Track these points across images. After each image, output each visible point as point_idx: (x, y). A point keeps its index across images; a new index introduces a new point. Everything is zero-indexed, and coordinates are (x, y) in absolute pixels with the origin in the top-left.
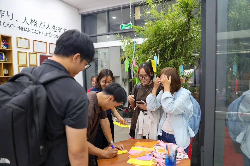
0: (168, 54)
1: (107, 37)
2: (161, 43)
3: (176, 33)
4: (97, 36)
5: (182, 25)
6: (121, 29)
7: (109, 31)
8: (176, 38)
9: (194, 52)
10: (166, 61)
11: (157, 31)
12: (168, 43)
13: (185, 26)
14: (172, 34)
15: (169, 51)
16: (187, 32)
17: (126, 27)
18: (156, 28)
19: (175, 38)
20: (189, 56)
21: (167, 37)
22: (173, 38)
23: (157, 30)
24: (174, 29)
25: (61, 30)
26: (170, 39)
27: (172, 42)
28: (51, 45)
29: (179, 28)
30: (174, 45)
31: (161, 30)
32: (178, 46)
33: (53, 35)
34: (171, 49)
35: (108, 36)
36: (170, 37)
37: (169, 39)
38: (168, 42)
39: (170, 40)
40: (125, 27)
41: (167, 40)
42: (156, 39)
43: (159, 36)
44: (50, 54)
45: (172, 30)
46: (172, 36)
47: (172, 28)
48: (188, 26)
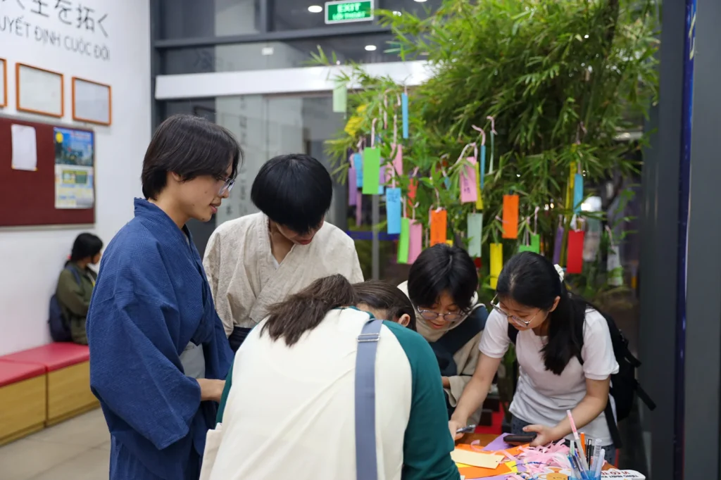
0: (527, 130)
1: (260, 52)
2: (501, 85)
3: (562, 50)
4: (212, 45)
5: (588, 14)
6: (327, 22)
7: (271, 27)
8: (562, 67)
9: (622, 126)
10: (520, 156)
11: (485, 40)
12: (529, 87)
13: (597, 23)
14: (545, 52)
15: (535, 118)
16: (603, 45)
17: (350, 12)
18: (484, 28)
19: (556, 68)
20: (603, 139)
21: (523, 63)
22: (548, 67)
23: (487, 33)
24: (555, 33)
25: (65, 10)
26: (536, 72)
27: (544, 84)
28: (22, 71)
29: (573, 27)
30: (552, 94)
31: (501, 33)
32: (571, 100)
33: (32, 30)
34: (540, 109)
35: (268, 47)
36: (540, 64)
37: (532, 70)
38: (530, 81)
39: (538, 75)
40: (343, 13)
41: (524, 74)
42: (484, 70)
43: (495, 57)
44: (19, 109)
45: (546, 38)
46: (546, 60)
47: (543, 29)
48: (610, 22)
